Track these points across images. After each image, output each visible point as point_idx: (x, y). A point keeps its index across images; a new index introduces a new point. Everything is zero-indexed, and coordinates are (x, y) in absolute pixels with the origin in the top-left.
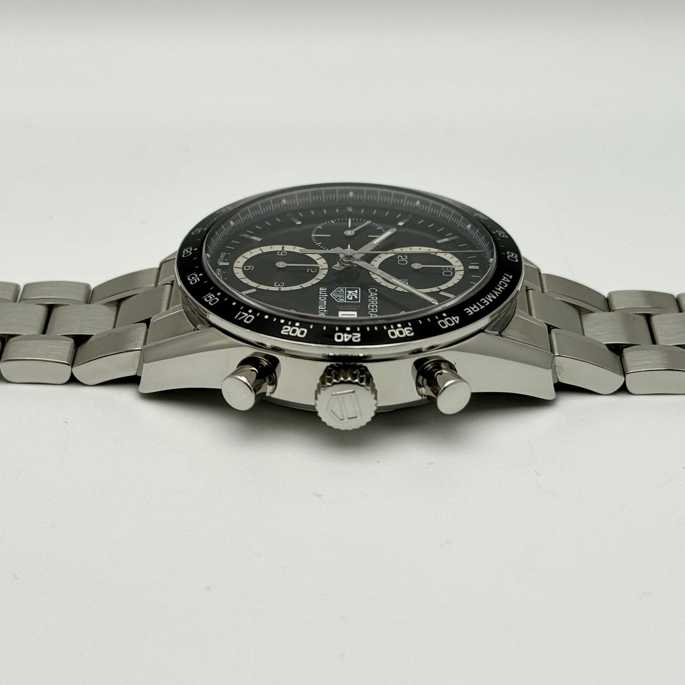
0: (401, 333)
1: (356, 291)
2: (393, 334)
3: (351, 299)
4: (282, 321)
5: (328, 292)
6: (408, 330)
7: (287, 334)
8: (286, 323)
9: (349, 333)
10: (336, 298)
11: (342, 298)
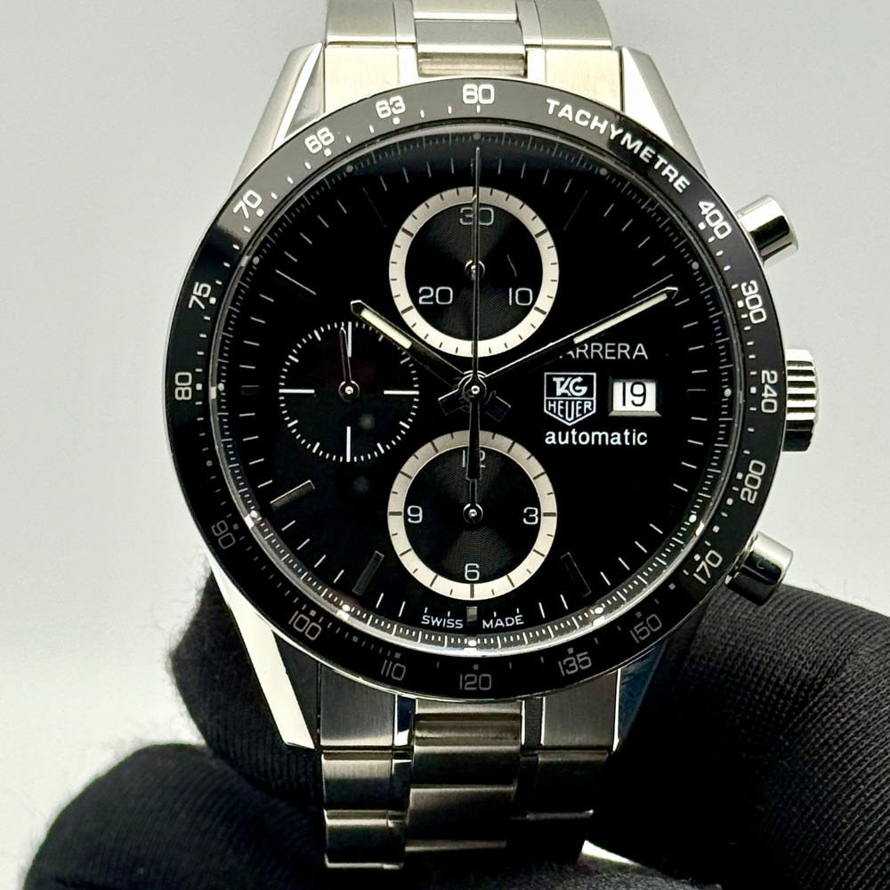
0: (754, 302)
1: (558, 380)
2: (758, 315)
3: (584, 389)
4: (730, 502)
5: (560, 428)
6: (747, 291)
7: (756, 493)
8: (736, 496)
9: (761, 389)
10: (583, 415)
11: (582, 405)
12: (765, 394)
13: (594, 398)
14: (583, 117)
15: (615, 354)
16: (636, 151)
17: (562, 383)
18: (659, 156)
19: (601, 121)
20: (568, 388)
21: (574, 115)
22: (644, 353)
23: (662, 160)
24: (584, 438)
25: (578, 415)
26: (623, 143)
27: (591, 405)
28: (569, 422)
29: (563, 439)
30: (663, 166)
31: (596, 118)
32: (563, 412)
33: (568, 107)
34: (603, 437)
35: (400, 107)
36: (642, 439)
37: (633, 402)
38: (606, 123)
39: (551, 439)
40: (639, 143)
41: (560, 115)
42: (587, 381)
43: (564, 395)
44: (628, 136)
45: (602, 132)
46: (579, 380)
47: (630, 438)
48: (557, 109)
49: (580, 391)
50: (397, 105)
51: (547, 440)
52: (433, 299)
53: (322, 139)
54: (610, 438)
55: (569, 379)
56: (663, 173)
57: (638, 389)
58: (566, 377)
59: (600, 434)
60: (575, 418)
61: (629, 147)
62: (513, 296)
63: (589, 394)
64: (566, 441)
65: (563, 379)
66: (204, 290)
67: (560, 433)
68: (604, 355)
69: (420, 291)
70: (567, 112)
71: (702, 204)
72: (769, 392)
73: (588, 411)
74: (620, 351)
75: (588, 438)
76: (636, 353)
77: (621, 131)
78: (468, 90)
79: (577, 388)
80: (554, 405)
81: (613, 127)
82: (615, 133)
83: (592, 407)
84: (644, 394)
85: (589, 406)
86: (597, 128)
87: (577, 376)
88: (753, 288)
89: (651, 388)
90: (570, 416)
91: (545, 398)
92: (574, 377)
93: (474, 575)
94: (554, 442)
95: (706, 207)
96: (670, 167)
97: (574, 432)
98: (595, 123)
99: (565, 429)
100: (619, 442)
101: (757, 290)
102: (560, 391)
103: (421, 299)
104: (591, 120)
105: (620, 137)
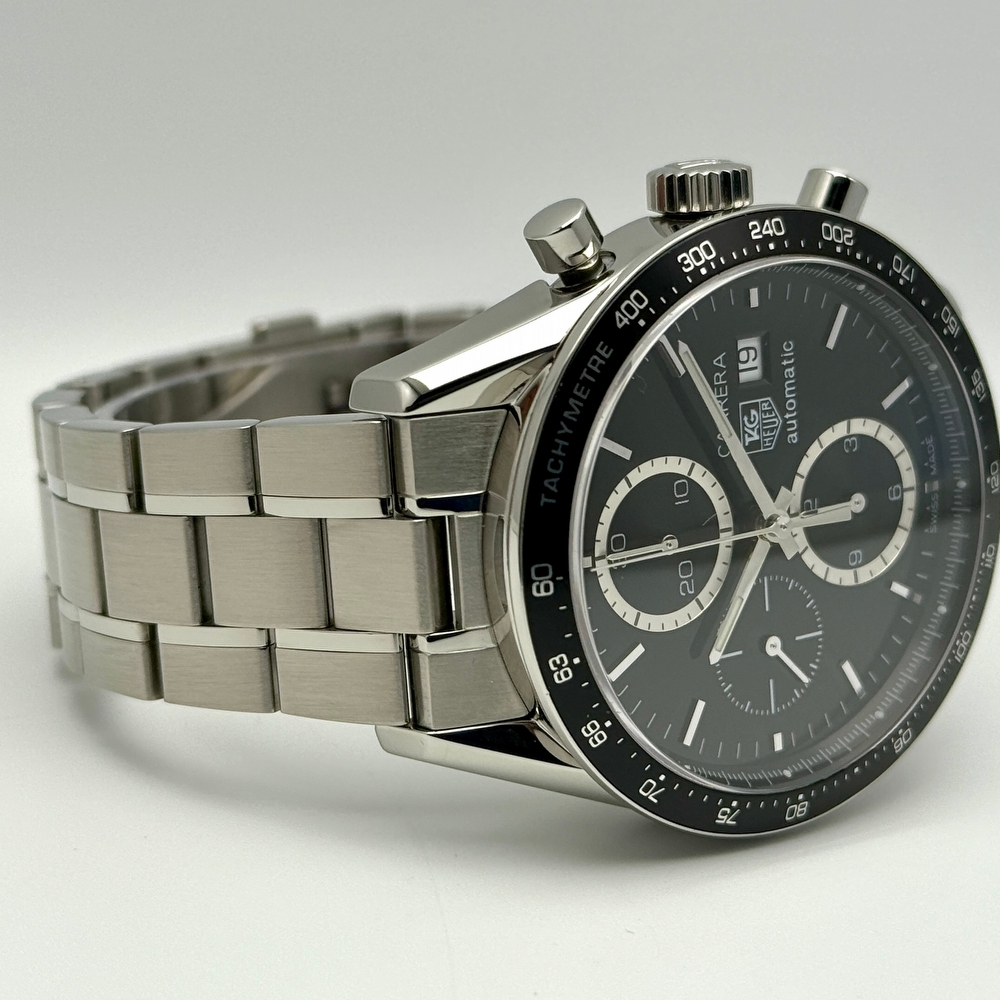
0: (697, 256)
1: (747, 440)
2: (708, 250)
3: (753, 412)
4: (858, 256)
5: (784, 433)
6: (688, 265)
7: (845, 230)
8: (852, 250)
9: (768, 238)
10: (773, 409)
11: (765, 412)
12: (770, 232)
13: (759, 401)
14: (555, 466)
15: (723, 386)
16: (581, 404)
17: (750, 436)
18: (581, 378)
19: (556, 446)
20: (753, 429)
21: (555, 476)
22: (720, 357)
23: (584, 374)
24: (791, 405)
25: (774, 415)
26: (574, 419)
27: (765, 402)
28: (779, 422)
29: (792, 425)
30: (590, 372)
31: (554, 451)
32: (772, 430)
33: (546, 483)
34: (790, 385)
35: (562, 659)
36: (789, 346)
37: (754, 360)
38: (557, 440)
39: (793, 438)
40: (572, 401)
41: (556, 491)
42: (747, 410)
43: (759, 433)
44: (566, 414)
45: (566, 444)
46: (746, 419)
47: (789, 358)
48: (549, 494)
49: (754, 416)
50: (558, 662)
51: (794, 442)
52: (688, 580)
53: (592, 732)
54: (790, 379)
55: (746, 429)
56: (598, 371)
57: (743, 356)
58: (745, 432)
59: (788, 389)
60: (776, 417)
61: (578, 412)
62: (681, 499)
63: (756, 406)
64: (794, 422)
65: (746, 435)
66: (724, 814)
67: (789, 430)
68: (724, 398)
69: (684, 594)
70: (552, 484)
71: (620, 326)
72: (767, 229)
73: (770, 405)
74: (721, 382)
75: (791, 400)
76: (721, 365)
77: (562, 423)
78: (538, 591)
79: (752, 419)
80: (767, 440)
81: (560, 432)
82: (566, 430)
83: (766, 401)
84: (747, 349)
85: (766, 405)
86: (564, 449)
87: (743, 422)
88: (685, 259)
89: (742, 344)
90: (775, 422)
91: (762, 450)
92: (744, 425)
93: (897, 490)
94: (795, 435)
95: (621, 320)
96: (589, 365)
97: (787, 416)
98: (559, 452)
99: (785, 426)
100: (792, 369)
101: (684, 255)
102: (756, 437)
103: (690, 592)
104: (557, 457)
105: (569, 423)
